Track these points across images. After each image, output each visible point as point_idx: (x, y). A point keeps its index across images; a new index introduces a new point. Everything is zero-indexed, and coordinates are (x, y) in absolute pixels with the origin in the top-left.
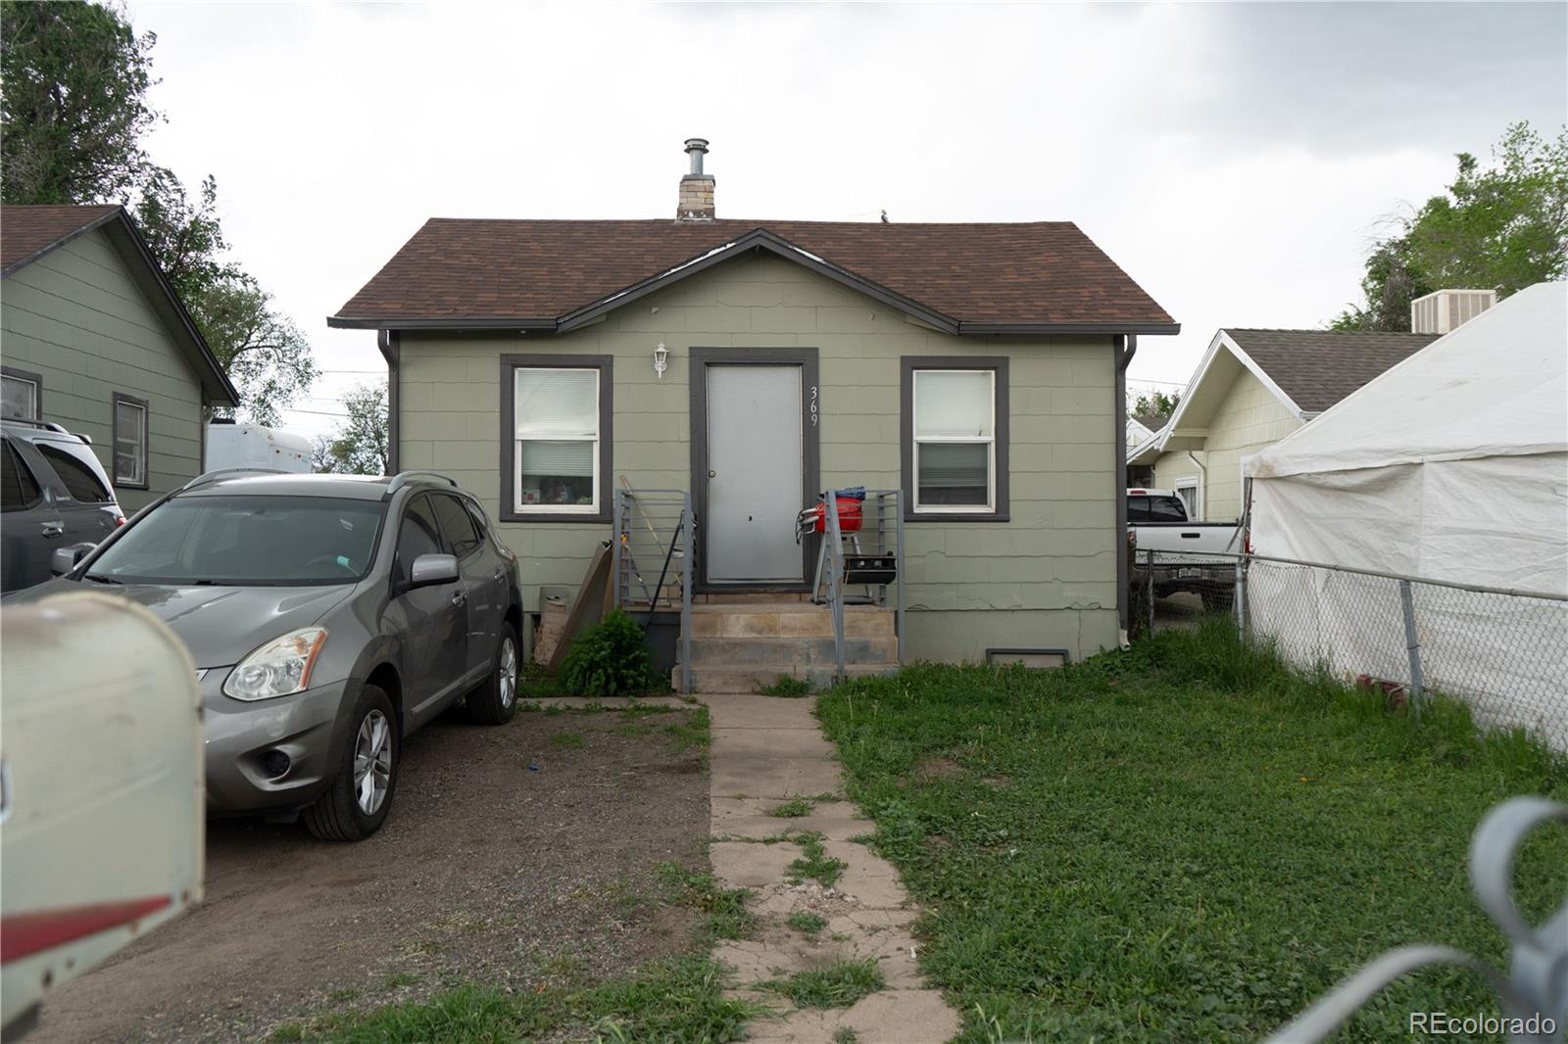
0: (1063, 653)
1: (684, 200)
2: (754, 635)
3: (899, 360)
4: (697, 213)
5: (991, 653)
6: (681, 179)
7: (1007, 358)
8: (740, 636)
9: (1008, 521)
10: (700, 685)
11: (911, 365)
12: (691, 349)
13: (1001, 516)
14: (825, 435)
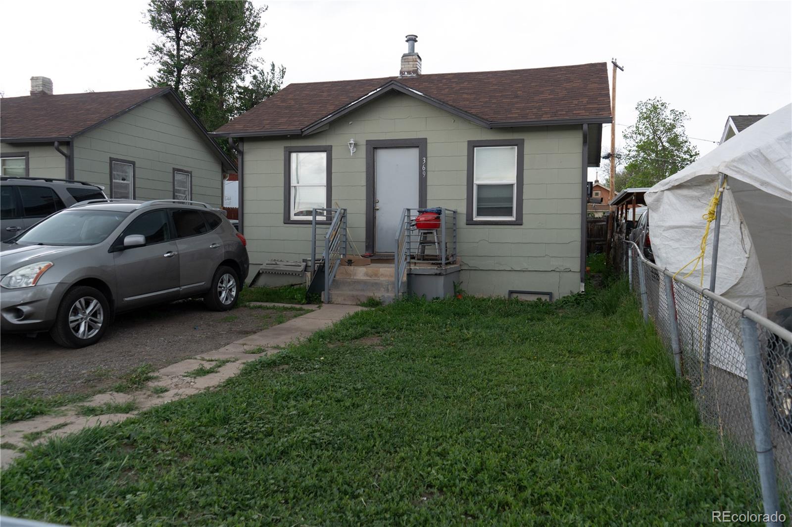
0: (550, 294)
1: (403, 66)
2: (368, 278)
3: (467, 143)
4: (409, 72)
5: (511, 292)
6: (402, 56)
7: (523, 140)
8: (362, 278)
9: (521, 225)
10: (333, 300)
11: (473, 145)
12: (367, 141)
13: (519, 222)
14: (430, 181)
